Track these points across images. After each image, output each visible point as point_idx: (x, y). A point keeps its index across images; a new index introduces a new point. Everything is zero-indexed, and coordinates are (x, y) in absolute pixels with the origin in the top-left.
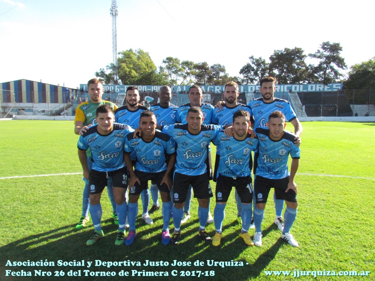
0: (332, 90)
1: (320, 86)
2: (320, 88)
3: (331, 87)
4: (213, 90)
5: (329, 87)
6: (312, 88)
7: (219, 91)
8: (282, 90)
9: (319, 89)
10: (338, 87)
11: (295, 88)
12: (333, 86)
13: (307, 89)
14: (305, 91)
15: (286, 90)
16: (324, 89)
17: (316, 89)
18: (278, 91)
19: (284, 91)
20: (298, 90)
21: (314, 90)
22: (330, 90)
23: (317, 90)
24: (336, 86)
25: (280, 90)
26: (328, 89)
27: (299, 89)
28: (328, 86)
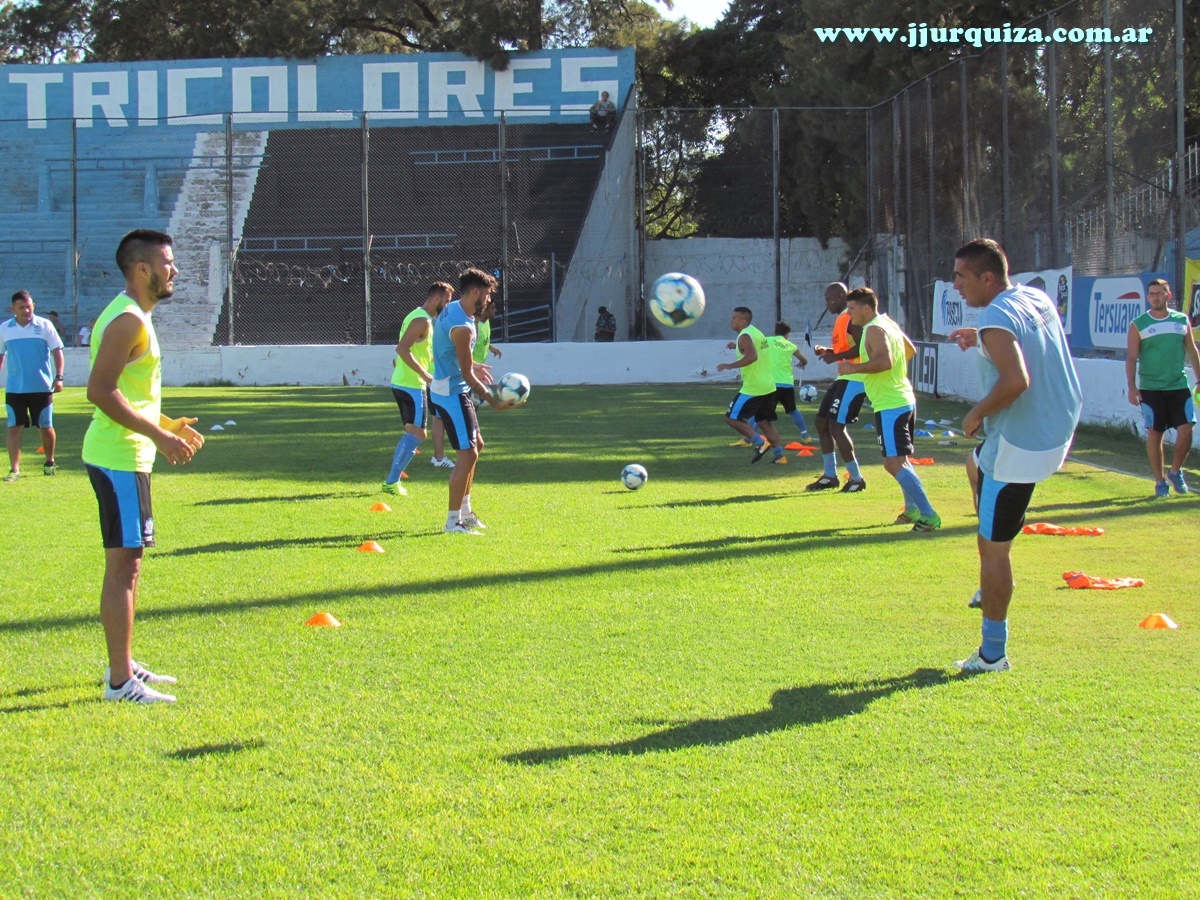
0: (555, 111)
1: (456, 78)
2: (455, 89)
3: (547, 85)
5: (527, 88)
6: (391, 98)
8: (148, 110)
9: (453, 100)
10: (599, 86)
11: (254, 91)
12: (556, 72)
13: (355, 101)
14: (343, 117)
15: (177, 104)
16: (486, 101)
17: (424, 99)
18: (116, 118)
19: (162, 118)
20: (277, 111)
21: (407, 110)
22: (540, 112)
23: (438, 111)
24: (587, 74)
25: (131, 110)
26: (519, 99)
27: (292, 103)
28: (520, 76)
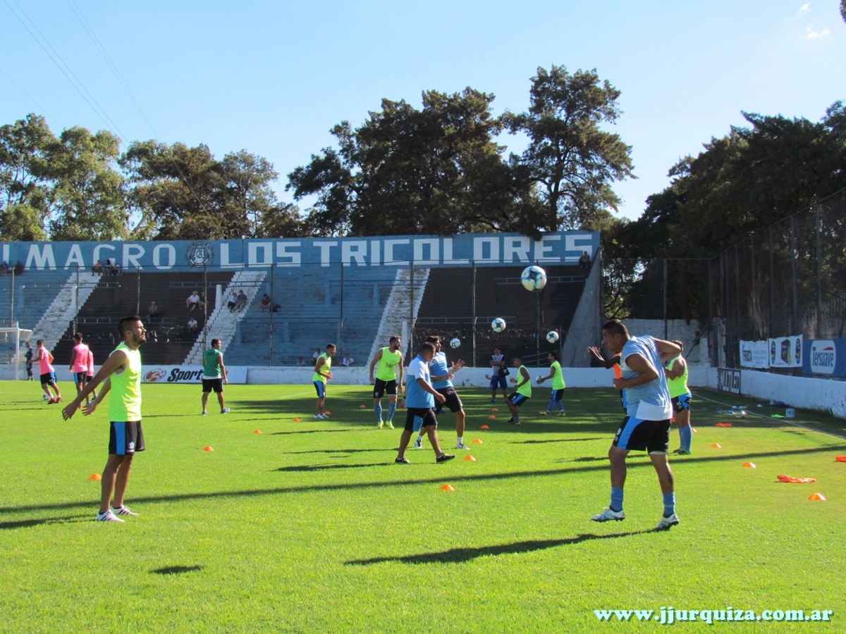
0: (563, 260)
1: (517, 244)
2: (516, 249)
3: (559, 248)
4: (113, 260)
5: (549, 249)
6: (486, 253)
7: (136, 264)
8: (375, 259)
9: (515, 255)
11: (424, 250)
12: (563, 242)
13: (470, 255)
14: (464, 262)
15: (389, 257)
16: (530, 254)
17: (501, 255)
18: (361, 261)
19: (382, 263)
20: (434, 259)
21: (494, 258)
24: (577, 243)
25: (368, 258)
26: (546, 254)
27: (441, 255)
28: (546, 243)
